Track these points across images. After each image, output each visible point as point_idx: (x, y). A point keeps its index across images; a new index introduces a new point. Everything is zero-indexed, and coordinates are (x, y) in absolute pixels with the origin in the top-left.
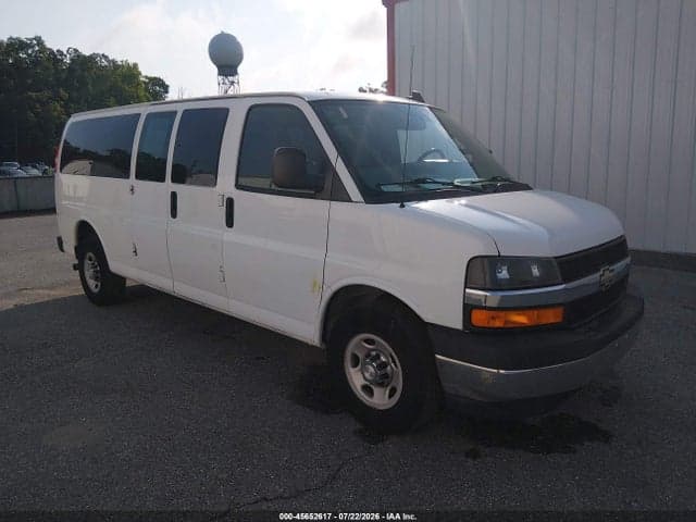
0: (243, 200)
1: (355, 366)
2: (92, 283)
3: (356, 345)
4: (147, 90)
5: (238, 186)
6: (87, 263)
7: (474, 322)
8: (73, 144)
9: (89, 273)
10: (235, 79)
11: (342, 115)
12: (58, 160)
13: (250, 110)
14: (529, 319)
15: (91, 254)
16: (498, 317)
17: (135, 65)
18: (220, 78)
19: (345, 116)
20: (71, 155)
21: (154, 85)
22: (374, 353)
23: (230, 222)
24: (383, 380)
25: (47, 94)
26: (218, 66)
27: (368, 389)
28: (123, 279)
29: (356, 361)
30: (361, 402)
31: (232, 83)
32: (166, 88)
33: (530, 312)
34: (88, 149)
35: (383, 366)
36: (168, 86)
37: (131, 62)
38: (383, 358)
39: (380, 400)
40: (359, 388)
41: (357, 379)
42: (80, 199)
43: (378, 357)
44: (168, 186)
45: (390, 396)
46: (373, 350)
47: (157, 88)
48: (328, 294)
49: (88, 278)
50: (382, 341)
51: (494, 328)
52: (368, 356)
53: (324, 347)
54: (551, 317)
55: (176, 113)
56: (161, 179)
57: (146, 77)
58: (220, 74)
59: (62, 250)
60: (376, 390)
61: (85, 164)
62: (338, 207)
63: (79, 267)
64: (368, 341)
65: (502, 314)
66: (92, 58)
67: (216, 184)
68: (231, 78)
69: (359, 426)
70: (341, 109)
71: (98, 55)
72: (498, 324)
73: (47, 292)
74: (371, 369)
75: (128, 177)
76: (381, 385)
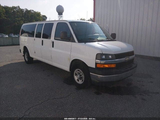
0: (56, 42)
1: (76, 76)
2: (26, 59)
3: (76, 71)
4: (42, 18)
5: (55, 39)
6: (26, 55)
7: (97, 66)
8: (24, 30)
9: (26, 57)
10: (62, 16)
11: (75, 25)
12: (20, 33)
13: (58, 23)
14: (108, 66)
15: (26, 53)
16: (102, 66)
17: (40, 13)
18: (59, 15)
19: (76, 25)
20: (23, 32)
21: (44, 17)
22: (79, 73)
23: (53, 47)
24: (81, 78)
25: (20, 19)
26: (58, 13)
27: (78, 80)
28: (33, 58)
29: (76, 75)
30: (76, 82)
31: (61, 17)
32: (46, 18)
33: (109, 65)
34: (27, 31)
35: (81, 75)
36: (47, 17)
37: (39, 12)
38: (81, 74)
39: (80, 82)
40: (76, 80)
41: (76, 78)
42: (26, 42)
43: (80, 74)
44: (41, 39)
45: (82, 81)
46: (79, 72)
47: (44, 18)
48: (71, 61)
49: (26, 58)
50: (81, 70)
51: (101, 68)
52: (78, 73)
53: (70, 72)
54: (113, 66)
55: (43, 24)
56: (40, 37)
57: (42, 15)
58: (58, 15)
59: (21, 52)
60: (80, 80)
61: (26, 34)
62: (73, 44)
63: (24, 56)
64: (78, 70)
65: (103, 65)
66: (30, 11)
67: (50, 39)
68: (61, 16)
69: (76, 87)
70: (75, 24)
71: (31, 10)
72: (102, 67)
73: (17, 61)
74: (79, 76)
75: (34, 37)
76: (80, 79)
